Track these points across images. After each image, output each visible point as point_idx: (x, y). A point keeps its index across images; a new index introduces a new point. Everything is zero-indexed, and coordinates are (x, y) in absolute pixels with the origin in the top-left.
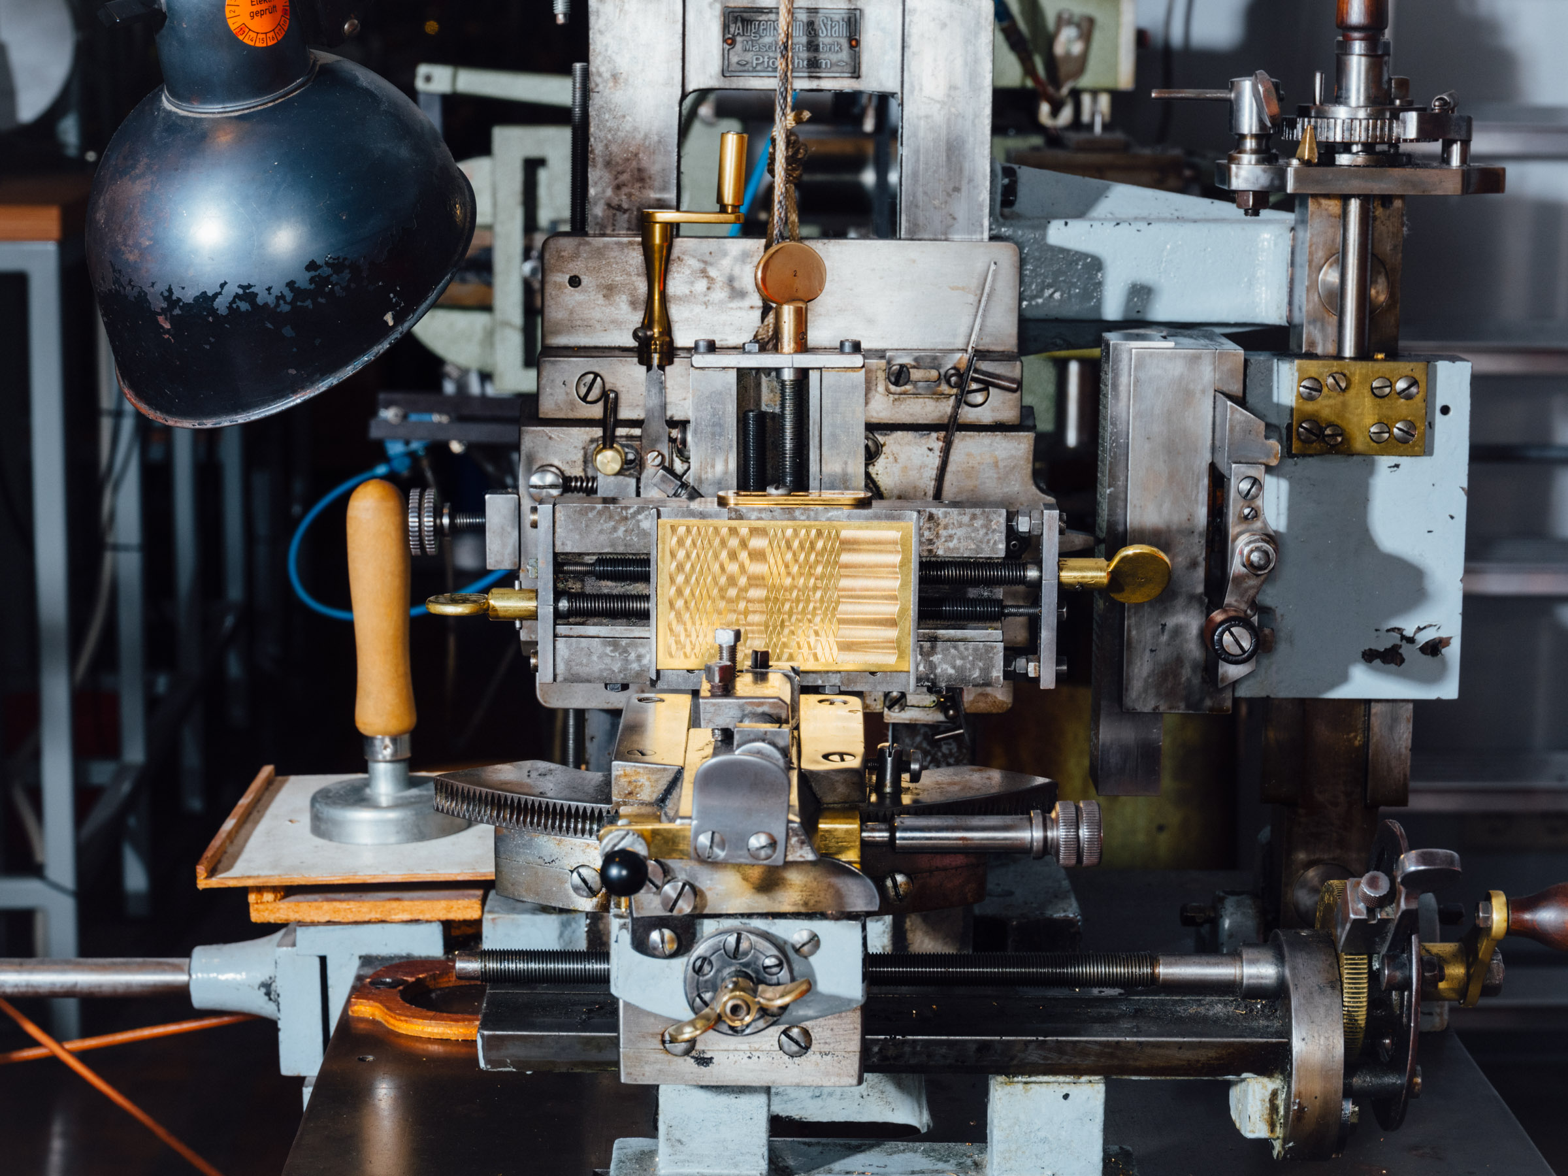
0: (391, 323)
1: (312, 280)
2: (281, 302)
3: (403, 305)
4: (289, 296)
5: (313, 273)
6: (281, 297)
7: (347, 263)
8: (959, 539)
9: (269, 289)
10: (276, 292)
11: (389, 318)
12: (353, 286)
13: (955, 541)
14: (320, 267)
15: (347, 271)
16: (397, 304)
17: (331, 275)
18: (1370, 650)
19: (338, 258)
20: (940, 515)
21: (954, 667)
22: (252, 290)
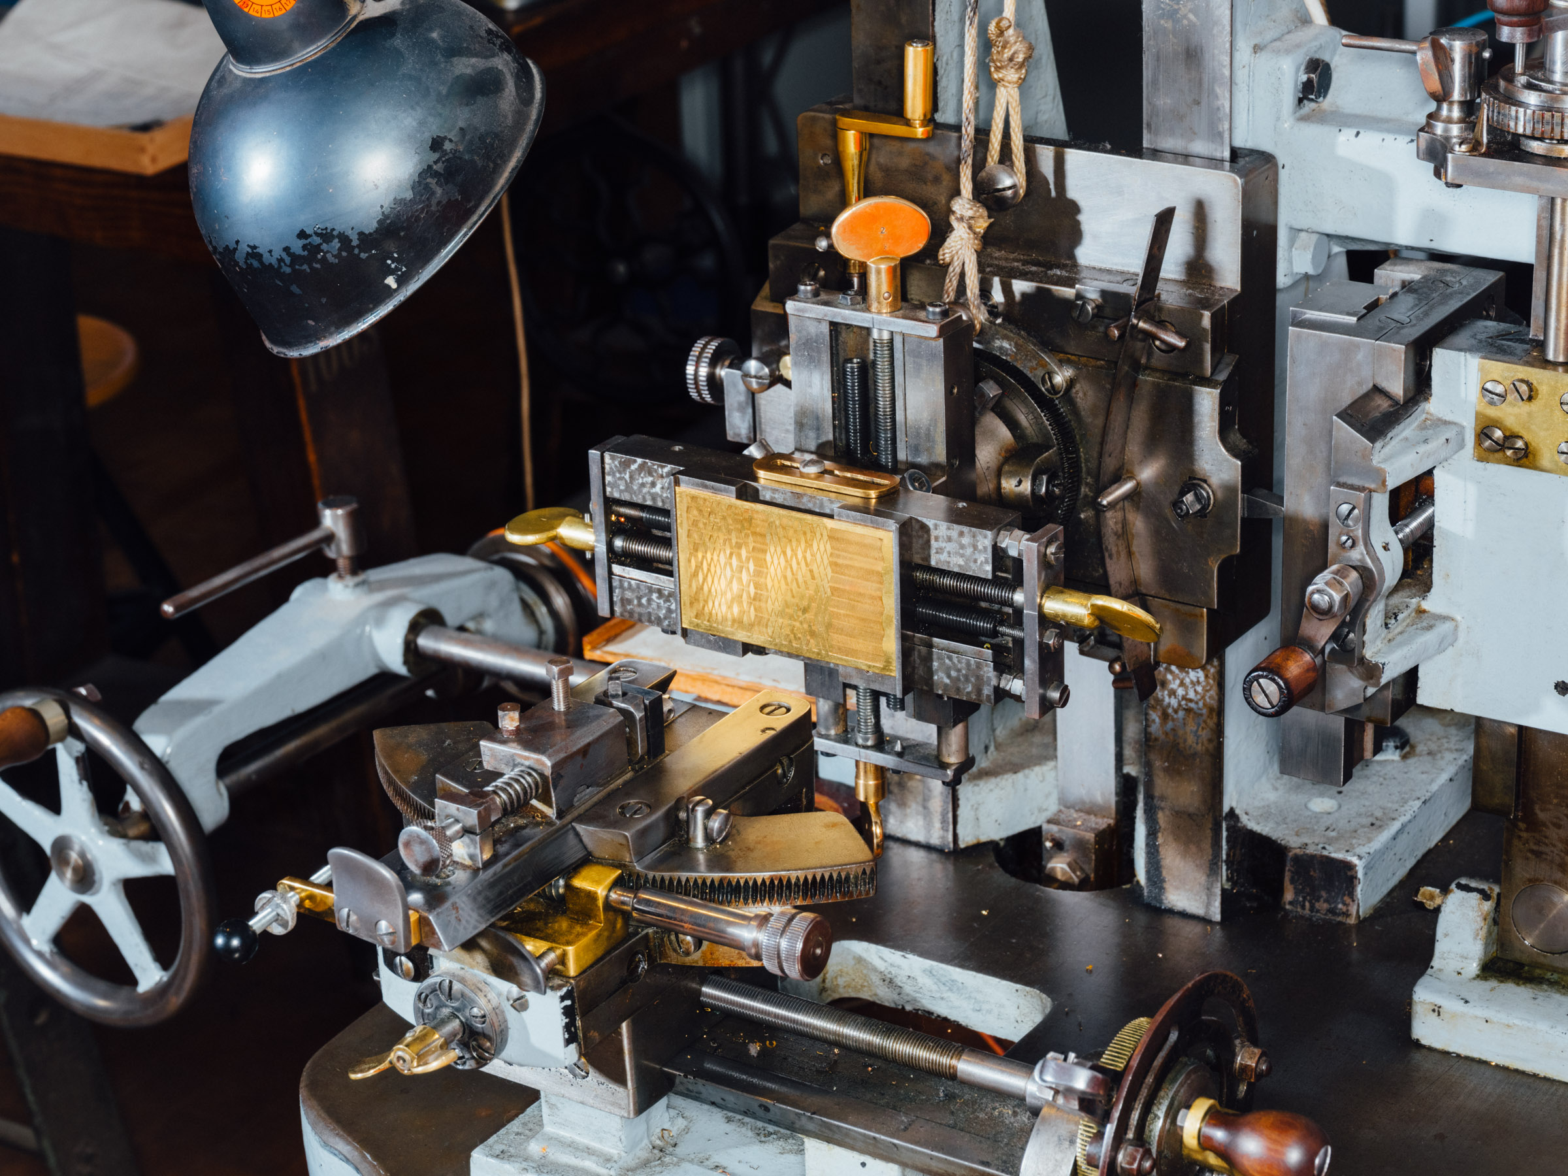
0: (394, 286)
1: (304, 247)
2: (282, 264)
3: (404, 269)
4: (288, 260)
5: (304, 242)
6: (281, 260)
7: (335, 233)
8: (949, 553)
9: (270, 251)
10: (276, 255)
11: (391, 281)
12: (344, 254)
13: (945, 554)
14: (310, 236)
15: (337, 240)
16: (397, 269)
17: (321, 244)
18: (1563, 682)
19: (326, 229)
20: (931, 527)
21: (949, 676)
22: (257, 250)
